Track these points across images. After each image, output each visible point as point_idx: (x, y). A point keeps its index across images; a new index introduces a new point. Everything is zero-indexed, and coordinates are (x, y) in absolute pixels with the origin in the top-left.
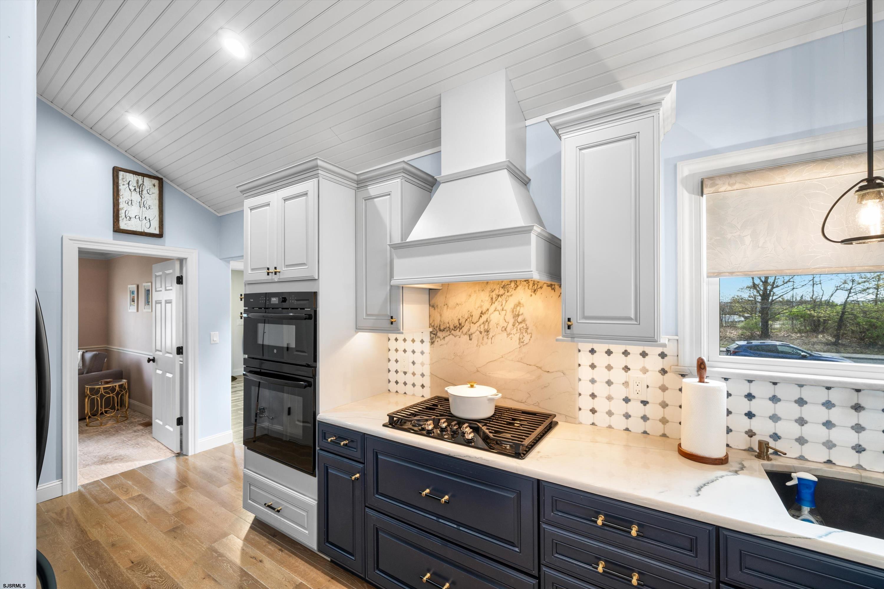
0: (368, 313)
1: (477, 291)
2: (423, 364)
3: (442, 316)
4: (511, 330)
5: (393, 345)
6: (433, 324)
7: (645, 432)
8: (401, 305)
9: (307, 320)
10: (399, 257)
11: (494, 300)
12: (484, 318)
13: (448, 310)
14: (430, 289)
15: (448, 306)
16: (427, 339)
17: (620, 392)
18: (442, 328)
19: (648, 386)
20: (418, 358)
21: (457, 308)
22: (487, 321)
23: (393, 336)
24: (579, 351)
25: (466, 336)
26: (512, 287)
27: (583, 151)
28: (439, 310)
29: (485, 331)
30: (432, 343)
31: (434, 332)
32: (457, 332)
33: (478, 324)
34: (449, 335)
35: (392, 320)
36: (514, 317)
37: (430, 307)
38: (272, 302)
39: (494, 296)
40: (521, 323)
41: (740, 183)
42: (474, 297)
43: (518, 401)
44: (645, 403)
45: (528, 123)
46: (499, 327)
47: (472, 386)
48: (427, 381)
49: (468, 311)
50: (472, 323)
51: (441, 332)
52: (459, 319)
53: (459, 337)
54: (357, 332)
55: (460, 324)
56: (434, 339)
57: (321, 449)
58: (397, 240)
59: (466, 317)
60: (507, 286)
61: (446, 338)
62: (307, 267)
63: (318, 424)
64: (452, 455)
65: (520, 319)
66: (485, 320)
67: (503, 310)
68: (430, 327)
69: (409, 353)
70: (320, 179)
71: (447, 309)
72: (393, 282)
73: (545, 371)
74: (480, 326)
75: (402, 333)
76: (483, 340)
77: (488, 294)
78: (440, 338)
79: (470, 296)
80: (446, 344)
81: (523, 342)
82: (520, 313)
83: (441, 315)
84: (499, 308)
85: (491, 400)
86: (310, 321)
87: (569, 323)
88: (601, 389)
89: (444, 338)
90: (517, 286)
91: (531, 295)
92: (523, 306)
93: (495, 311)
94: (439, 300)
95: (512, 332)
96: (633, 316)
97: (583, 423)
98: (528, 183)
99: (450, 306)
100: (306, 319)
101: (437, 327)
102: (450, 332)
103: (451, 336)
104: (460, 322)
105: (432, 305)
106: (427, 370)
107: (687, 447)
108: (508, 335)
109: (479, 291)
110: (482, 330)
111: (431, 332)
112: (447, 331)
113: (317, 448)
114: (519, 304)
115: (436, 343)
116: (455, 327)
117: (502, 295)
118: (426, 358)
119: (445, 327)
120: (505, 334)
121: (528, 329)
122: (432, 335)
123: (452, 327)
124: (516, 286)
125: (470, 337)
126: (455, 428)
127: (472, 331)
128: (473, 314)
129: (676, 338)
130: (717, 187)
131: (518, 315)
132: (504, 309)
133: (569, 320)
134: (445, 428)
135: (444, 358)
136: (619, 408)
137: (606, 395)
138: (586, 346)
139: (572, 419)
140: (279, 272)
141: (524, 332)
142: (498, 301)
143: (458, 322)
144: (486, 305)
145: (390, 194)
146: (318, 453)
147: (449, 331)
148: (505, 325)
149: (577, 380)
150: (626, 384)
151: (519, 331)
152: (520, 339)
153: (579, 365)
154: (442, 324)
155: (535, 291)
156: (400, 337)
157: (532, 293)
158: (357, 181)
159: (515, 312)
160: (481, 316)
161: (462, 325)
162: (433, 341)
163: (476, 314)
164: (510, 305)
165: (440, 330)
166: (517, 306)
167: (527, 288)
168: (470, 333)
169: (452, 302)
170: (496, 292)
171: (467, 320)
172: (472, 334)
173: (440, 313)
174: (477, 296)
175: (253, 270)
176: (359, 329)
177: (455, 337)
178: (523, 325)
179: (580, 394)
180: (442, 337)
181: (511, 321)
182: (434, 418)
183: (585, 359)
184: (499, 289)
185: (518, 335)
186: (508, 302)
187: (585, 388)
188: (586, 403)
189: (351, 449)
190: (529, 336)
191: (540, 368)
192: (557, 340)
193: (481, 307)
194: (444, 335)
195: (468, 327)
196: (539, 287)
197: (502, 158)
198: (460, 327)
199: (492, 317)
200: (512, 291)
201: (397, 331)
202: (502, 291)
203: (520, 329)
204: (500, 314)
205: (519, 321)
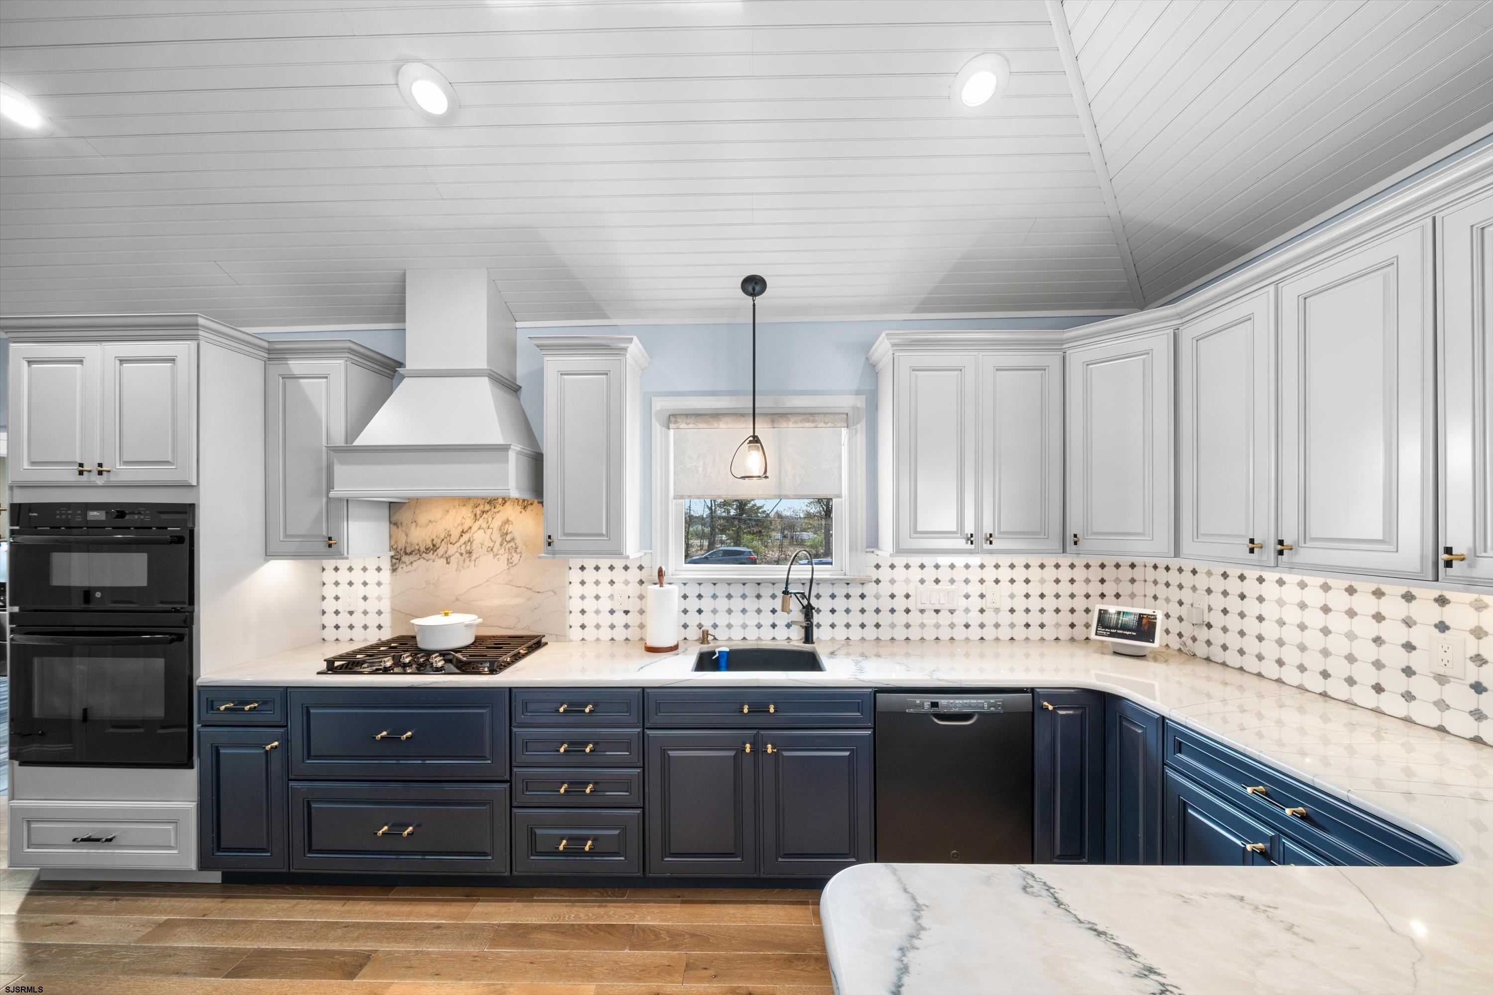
0: (287, 533)
1: (457, 506)
2: (379, 599)
3: (409, 535)
4: (498, 550)
5: (329, 576)
6: (395, 547)
7: (627, 639)
8: (345, 523)
9: (173, 545)
10: (342, 463)
11: (478, 516)
12: (466, 537)
13: (418, 528)
14: (390, 503)
15: (417, 524)
16: (386, 565)
17: (605, 605)
18: (408, 551)
19: (629, 597)
20: (372, 591)
21: (430, 526)
22: (469, 540)
23: (329, 564)
24: (570, 568)
25: (442, 559)
26: (500, 502)
27: (565, 377)
28: (404, 529)
29: (467, 553)
30: (394, 570)
31: (396, 557)
32: (430, 555)
33: (458, 545)
34: (419, 559)
35: (331, 542)
36: (501, 536)
37: (391, 525)
38: (89, 518)
39: (478, 513)
40: (510, 542)
41: (693, 423)
42: (452, 512)
43: (506, 628)
44: (627, 612)
45: (518, 324)
46: (483, 548)
47: (446, 614)
48: (386, 620)
49: (445, 530)
50: (451, 543)
51: (407, 557)
52: (433, 540)
53: (433, 561)
54: (266, 561)
55: (434, 546)
56: (397, 565)
57: (204, 726)
58: (339, 440)
59: (442, 537)
60: (494, 502)
61: (415, 564)
62: (174, 467)
63: (199, 692)
64: (415, 685)
65: (508, 538)
66: (467, 539)
67: (488, 528)
68: (390, 551)
69: (358, 586)
70: (202, 343)
71: (416, 526)
72: (332, 494)
73: (536, 592)
74: (460, 546)
75: (347, 558)
76: (464, 562)
77: (471, 510)
78: (405, 563)
79: (448, 511)
80: (415, 570)
81: (512, 563)
82: (509, 531)
83: (407, 535)
84: (485, 525)
85: (468, 626)
86: (180, 546)
87: (550, 540)
88: (590, 605)
89: (412, 563)
90: (506, 502)
91: (521, 512)
92: (512, 523)
93: (479, 529)
94: (404, 516)
95: (500, 552)
96: (604, 532)
97: (573, 640)
98: (518, 390)
99: (420, 523)
100: (171, 543)
101: (401, 550)
102: (420, 556)
103: (422, 560)
104: (434, 542)
105: (393, 522)
106: (385, 606)
107: (651, 643)
108: (495, 556)
109: (459, 506)
110: (463, 551)
111: (392, 557)
112: (416, 554)
113: (196, 726)
114: (507, 521)
115: (400, 570)
116: (427, 549)
117: (488, 512)
118: (385, 591)
119: (413, 549)
120: (491, 555)
121: (517, 548)
122: (394, 561)
123: (423, 549)
124: (504, 501)
125: (447, 560)
126: (422, 660)
127: (450, 553)
128: (452, 533)
129: (650, 551)
130: (678, 424)
131: (507, 534)
132: (491, 527)
133: (550, 537)
134: (408, 663)
135: (412, 588)
136: (605, 619)
137: (594, 609)
138: (576, 563)
139: (561, 637)
140: (109, 471)
141: (513, 552)
142: (482, 518)
143: (431, 543)
144: (468, 523)
145: (327, 377)
146: (199, 733)
147: (418, 555)
148: (491, 544)
149: (568, 597)
150: (611, 597)
151: (507, 551)
152: (508, 560)
153: (570, 583)
154: (408, 546)
155: (525, 507)
156: (343, 564)
157: (522, 510)
158: (268, 350)
159: (502, 531)
160: (462, 536)
161: (437, 546)
162: (395, 567)
163: (455, 533)
164: (497, 523)
165: (406, 554)
166: (506, 523)
167: (516, 503)
168: (447, 555)
169: (423, 518)
170: (481, 507)
171: (443, 540)
172: (450, 557)
173: (406, 532)
174: (456, 512)
175: (33, 463)
176: (269, 554)
177: (427, 561)
178: (512, 544)
179: (571, 612)
180: (408, 563)
181: (499, 540)
182: (394, 655)
183: (575, 576)
184: (484, 505)
185: (506, 556)
186: (495, 519)
187: (575, 605)
188: (575, 619)
189: (262, 712)
190: (519, 555)
191: (531, 589)
192: (539, 557)
193: (462, 524)
194: (411, 560)
195: (445, 549)
196: (529, 503)
197: (482, 364)
198: (434, 548)
199: (475, 536)
200: (499, 508)
201: (340, 555)
202: (487, 507)
203: (509, 549)
204: (485, 533)
205: (507, 540)
